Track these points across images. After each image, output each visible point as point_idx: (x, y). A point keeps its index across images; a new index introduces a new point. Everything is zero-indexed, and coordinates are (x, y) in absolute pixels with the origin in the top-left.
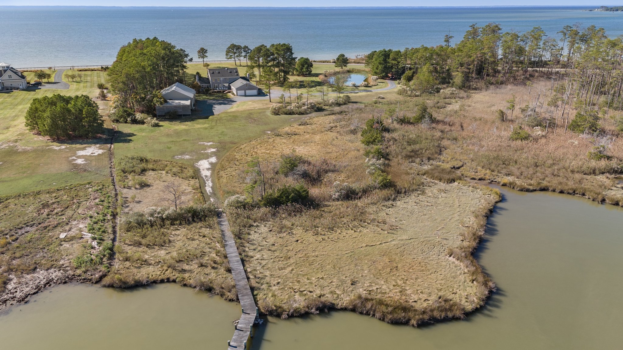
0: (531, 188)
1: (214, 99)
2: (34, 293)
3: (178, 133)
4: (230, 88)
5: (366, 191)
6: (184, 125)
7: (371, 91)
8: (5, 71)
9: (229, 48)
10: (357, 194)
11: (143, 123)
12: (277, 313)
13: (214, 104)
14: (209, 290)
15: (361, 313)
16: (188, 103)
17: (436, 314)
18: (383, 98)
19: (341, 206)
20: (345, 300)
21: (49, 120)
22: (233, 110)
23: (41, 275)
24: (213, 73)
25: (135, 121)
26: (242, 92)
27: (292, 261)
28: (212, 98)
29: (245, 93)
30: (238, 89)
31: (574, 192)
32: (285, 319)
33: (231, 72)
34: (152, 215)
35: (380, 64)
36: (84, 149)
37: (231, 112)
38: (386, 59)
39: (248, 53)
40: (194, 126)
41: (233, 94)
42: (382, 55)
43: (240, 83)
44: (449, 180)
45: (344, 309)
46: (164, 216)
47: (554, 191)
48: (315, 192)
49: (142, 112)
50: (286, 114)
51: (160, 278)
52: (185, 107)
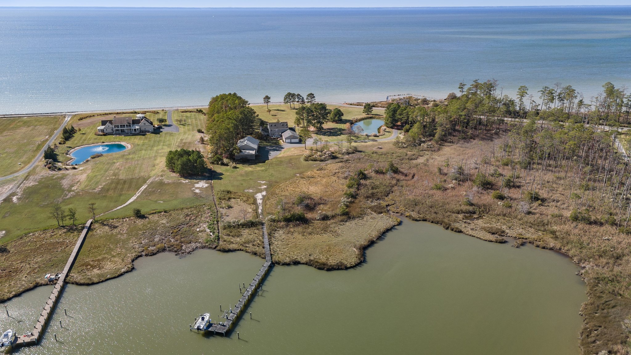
0: (418, 219)
1: (270, 146)
2: (193, 251)
3: (247, 174)
4: (281, 136)
6: (250, 168)
7: (376, 141)
8: (142, 120)
9: (287, 95)
10: (329, 218)
11: (227, 165)
12: (278, 263)
13: (271, 150)
14: (255, 254)
15: (309, 265)
16: (253, 152)
17: (335, 267)
18: (381, 148)
19: (318, 224)
20: (304, 261)
21: (180, 166)
22: (280, 156)
23: (193, 245)
24: (271, 126)
25: (223, 164)
26: (289, 141)
27: (289, 246)
28: (269, 144)
29: (291, 141)
30: (286, 139)
31: (438, 222)
32: (281, 265)
33: (283, 125)
34: (234, 223)
35: (390, 117)
36: (198, 183)
37: (279, 158)
38: (394, 114)
40: (256, 168)
41: (283, 141)
42: (392, 111)
43: (288, 133)
44: (379, 212)
45: (303, 264)
46: (239, 224)
47: (429, 221)
48: (309, 215)
49: (227, 158)
50: (312, 160)
51: (237, 249)
52: (252, 155)
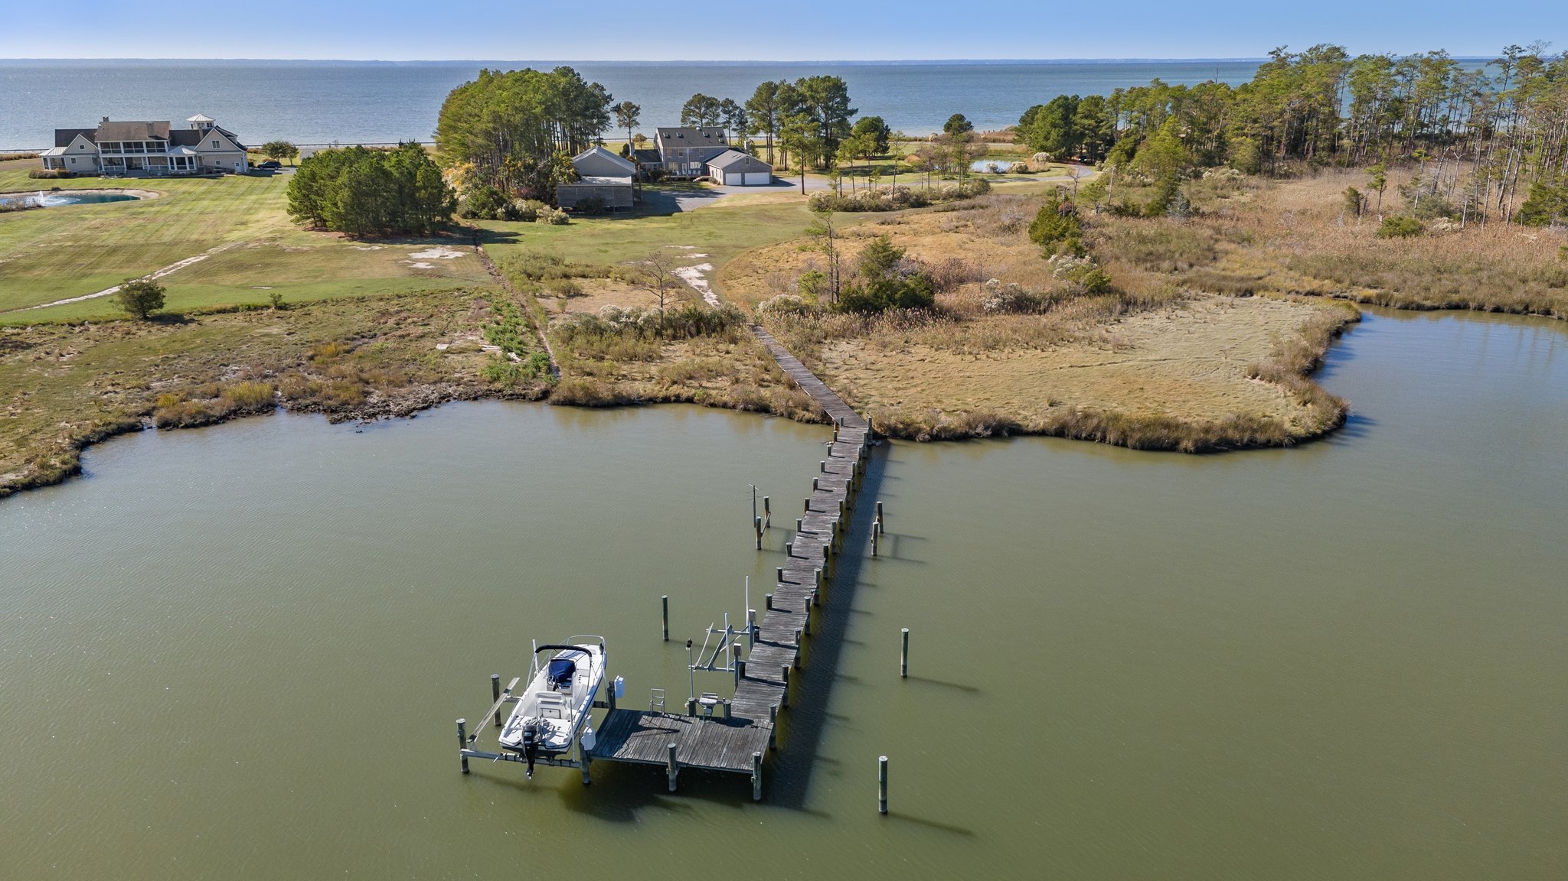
0: (1428, 303)
1: (674, 190)
2: (424, 408)
4: (705, 170)
5: (1056, 300)
6: (622, 223)
7: (1034, 180)
8: (206, 132)
9: (690, 103)
10: (1039, 303)
11: (532, 217)
12: (908, 434)
13: (678, 196)
14: (763, 409)
15: (1077, 438)
16: (628, 181)
18: (1067, 189)
19: (1006, 321)
20: (1040, 421)
22: (720, 205)
23: (426, 390)
24: (669, 137)
25: (513, 215)
26: (737, 177)
27: (917, 381)
28: (669, 187)
29: (743, 178)
30: (726, 170)
31: (1526, 308)
32: (924, 441)
33: (708, 136)
34: (615, 318)
35: (1054, 125)
36: (422, 250)
37: (719, 208)
38: (1067, 117)
39: (734, 115)
40: (646, 225)
41: (715, 182)
42: (1059, 106)
43: (729, 158)
44: (1239, 290)
45: (1042, 433)
46: (640, 322)
47: (1480, 308)
48: (946, 299)
49: (526, 198)
50: (846, 210)
51: (661, 395)
52: (620, 188)
